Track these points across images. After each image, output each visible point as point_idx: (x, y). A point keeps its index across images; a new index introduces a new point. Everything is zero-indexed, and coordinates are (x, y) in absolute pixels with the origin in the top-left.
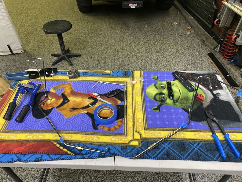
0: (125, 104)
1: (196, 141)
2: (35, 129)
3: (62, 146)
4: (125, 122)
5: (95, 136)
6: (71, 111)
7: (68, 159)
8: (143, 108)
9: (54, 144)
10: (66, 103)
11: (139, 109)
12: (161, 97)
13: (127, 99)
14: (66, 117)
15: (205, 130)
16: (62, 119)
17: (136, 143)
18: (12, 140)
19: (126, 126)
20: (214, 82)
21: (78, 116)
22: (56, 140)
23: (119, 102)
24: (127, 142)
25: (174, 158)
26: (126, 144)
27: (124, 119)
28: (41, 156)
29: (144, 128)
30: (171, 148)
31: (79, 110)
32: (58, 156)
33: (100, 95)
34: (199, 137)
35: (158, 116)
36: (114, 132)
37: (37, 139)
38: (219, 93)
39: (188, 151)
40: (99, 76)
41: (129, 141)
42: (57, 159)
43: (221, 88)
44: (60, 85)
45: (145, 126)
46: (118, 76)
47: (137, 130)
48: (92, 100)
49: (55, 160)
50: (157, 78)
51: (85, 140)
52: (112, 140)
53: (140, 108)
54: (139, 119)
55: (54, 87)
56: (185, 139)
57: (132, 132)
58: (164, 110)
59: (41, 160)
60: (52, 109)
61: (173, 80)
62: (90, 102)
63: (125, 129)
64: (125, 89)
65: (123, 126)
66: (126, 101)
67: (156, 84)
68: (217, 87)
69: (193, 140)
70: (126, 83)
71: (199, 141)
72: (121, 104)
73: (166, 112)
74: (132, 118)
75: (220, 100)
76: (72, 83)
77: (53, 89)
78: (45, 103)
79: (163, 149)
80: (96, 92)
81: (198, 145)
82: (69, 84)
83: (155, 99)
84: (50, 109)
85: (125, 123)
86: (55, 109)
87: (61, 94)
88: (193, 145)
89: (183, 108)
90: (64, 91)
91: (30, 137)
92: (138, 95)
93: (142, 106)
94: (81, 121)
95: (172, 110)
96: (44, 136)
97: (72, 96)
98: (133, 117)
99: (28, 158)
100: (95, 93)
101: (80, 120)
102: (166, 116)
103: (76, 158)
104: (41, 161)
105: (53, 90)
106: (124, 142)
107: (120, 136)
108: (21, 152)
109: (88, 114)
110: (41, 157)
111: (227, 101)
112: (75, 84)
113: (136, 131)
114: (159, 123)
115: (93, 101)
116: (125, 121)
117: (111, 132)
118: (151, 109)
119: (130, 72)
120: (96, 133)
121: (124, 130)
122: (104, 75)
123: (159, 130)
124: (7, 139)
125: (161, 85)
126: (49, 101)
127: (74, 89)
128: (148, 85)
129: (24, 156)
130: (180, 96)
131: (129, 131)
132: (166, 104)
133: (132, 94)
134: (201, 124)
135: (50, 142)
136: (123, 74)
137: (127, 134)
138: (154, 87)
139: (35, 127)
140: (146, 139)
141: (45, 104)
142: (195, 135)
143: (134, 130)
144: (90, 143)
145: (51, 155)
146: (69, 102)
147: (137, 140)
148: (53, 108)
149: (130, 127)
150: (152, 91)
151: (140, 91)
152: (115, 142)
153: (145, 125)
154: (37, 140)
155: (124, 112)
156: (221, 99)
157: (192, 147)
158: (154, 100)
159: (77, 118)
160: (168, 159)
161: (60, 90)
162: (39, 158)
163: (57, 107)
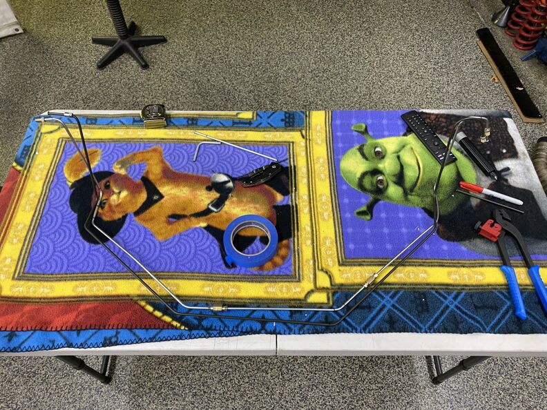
0: (292, 201)
1: (452, 289)
2: (93, 268)
3: (159, 310)
4: (294, 247)
5: (231, 283)
6: (169, 223)
7: (176, 339)
8: (335, 211)
9: (140, 306)
10: (156, 201)
11: (326, 214)
12: (375, 181)
13: (296, 190)
14: (160, 238)
15: (473, 262)
16: (151, 243)
17: (320, 298)
18: (44, 299)
19: (297, 256)
20: (498, 139)
21: (187, 235)
22: (143, 296)
23: (279, 198)
24: (302, 296)
25: (405, 329)
26: (299, 300)
27: (292, 239)
28: (115, 334)
29: (339, 262)
30: (397, 305)
31: (187, 220)
32: (152, 333)
33: (233, 180)
34: (458, 278)
35: (368, 231)
36: (271, 273)
37: (101, 293)
38: (508, 169)
39: (435, 312)
40: (227, 127)
41: (306, 292)
42: (151, 340)
43: (514, 154)
44: (135, 155)
45: (340, 255)
46: (272, 127)
47: (324, 265)
48: (215, 193)
49: (147, 342)
50: (366, 129)
51: (210, 295)
52: (268, 292)
53: (326, 210)
54: (326, 238)
55: (120, 159)
56: (428, 284)
57: (312, 270)
58: (383, 215)
59: (116, 341)
60: (124, 217)
61: (402, 133)
62: (212, 200)
63: (295, 265)
64: (290, 161)
65: (290, 258)
66: (295, 196)
67: (363, 145)
68: (504, 151)
69: (444, 287)
70: (291, 144)
71: (459, 288)
72: (284, 203)
73: (387, 219)
74: (310, 236)
75: (510, 186)
76: (163, 148)
77: (120, 166)
78: (105, 203)
79: (381, 309)
80: (221, 171)
81: (455, 298)
82: (155, 150)
83: (361, 186)
84: (119, 219)
85: (294, 250)
86: (131, 218)
87: (140, 177)
88: (445, 298)
89: (424, 209)
90: (147, 169)
91: (85, 289)
92: (322, 176)
93: (331, 206)
94: (196, 247)
95: (401, 215)
96: (114, 286)
97: (168, 184)
98: (313, 234)
99: (89, 339)
100: (220, 173)
101: (193, 245)
102: (386, 230)
103: (193, 337)
104: (116, 344)
105: (120, 168)
106: (296, 296)
107: (285, 282)
108: (69, 324)
109: (209, 228)
110: (116, 336)
111: (524, 190)
112: (169, 149)
113: (320, 268)
114: (370, 246)
115: (218, 195)
116: (294, 245)
117: (265, 273)
118: (352, 212)
119: (300, 116)
120: (231, 276)
121: (293, 267)
122: (237, 123)
123: (370, 265)
124: (31, 294)
125: (375, 148)
126: (114, 197)
127: (168, 164)
128: (345, 151)
129: (78, 334)
130: (418, 177)
131: (305, 269)
132: (388, 198)
133: (306, 175)
134: (463, 248)
135: (131, 300)
136: (282, 120)
137: (301, 277)
138: (358, 154)
139: (91, 265)
140: (343, 287)
141: (106, 206)
142: (449, 274)
143: (317, 267)
144: (221, 300)
145: (137, 331)
146: (162, 201)
147: (323, 289)
148: (126, 215)
149: (308, 260)
150: (354, 165)
151: (327, 166)
152: (276, 297)
153: (341, 253)
154: (101, 297)
155: (290, 221)
156: (512, 184)
157: (442, 303)
158: (360, 190)
159: (186, 240)
160: (392, 332)
161: (137, 167)
162: (111, 338)
163: (137, 213)
